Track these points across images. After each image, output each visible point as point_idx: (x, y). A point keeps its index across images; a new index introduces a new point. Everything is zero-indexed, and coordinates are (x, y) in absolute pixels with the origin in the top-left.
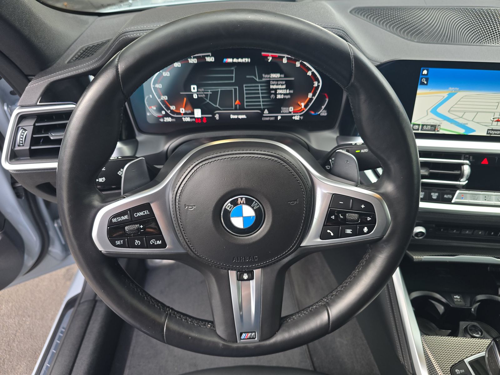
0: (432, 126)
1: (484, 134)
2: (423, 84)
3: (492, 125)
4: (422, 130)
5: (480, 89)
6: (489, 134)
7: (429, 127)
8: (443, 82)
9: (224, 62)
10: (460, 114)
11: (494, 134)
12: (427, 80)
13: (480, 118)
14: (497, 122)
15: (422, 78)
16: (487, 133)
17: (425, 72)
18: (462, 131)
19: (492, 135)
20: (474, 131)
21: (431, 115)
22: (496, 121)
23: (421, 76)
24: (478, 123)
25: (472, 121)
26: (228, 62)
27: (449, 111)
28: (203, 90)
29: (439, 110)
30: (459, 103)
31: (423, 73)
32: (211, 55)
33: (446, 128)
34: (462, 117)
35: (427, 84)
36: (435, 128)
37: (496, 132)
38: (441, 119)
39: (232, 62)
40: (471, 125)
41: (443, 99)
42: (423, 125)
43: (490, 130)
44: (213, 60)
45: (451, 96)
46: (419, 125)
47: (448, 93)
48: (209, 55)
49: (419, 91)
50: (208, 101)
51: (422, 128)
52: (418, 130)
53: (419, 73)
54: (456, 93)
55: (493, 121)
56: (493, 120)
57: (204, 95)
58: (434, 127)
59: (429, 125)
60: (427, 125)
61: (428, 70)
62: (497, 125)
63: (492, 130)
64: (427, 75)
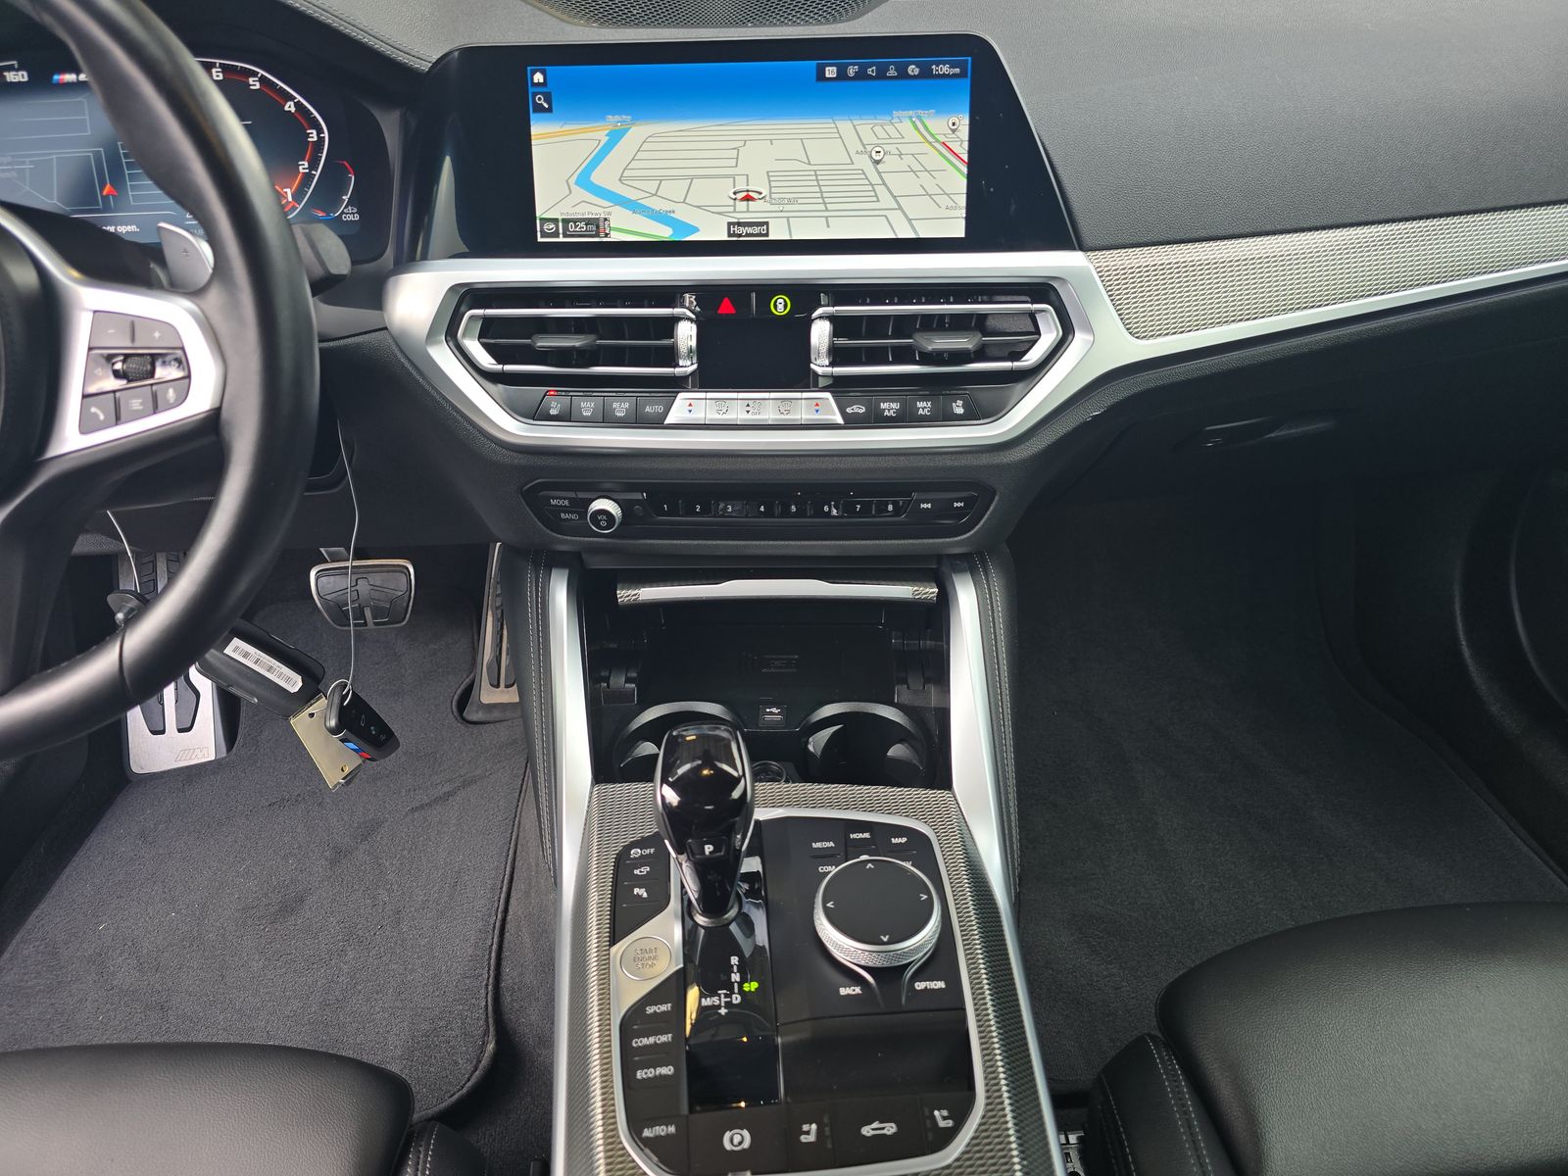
0: (588, 222)
1: (722, 235)
2: (539, 109)
3: (735, 211)
4: (565, 236)
5: (683, 117)
6: (734, 235)
7: (582, 224)
8: (590, 103)
9: (54, 82)
10: (652, 186)
11: (747, 235)
12: (548, 99)
13: (702, 192)
14: (745, 203)
15: (535, 94)
16: (730, 235)
17: (538, 78)
18: (664, 233)
19: (741, 239)
20: (696, 230)
21: (580, 194)
22: (743, 199)
23: (531, 90)
24: (698, 207)
25: (684, 202)
26: (65, 81)
27: (620, 180)
28: (9, 159)
29: (596, 177)
30: (640, 155)
31: (536, 81)
32: (16, 66)
33: (624, 227)
34: (655, 195)
35: (550, 110)
36: (598, 227)
37: (750, 230)
38: (606, 203)
39: (75, 80)
40: (683, 214)
41: (599, 147)
42: (566, 221)
43: (734, 224)
44: (26, 79)
45: (615, 137)
46: (555, 221)
47: (607, 131)
48: (13, 65)
49: (536, 129)
50: (28, 188)
51: (565, 229)
52: (556, 234)
53: (524, 81)
54: (626, 131)
55: (735, 199)
56: (734, 197)
57: (14, 174)
58: (595, 225)
59: (581, 220)
60: (575, 221)
61: (544, 73)
62: (748, 211)
63: (739, 224)
64: (544, 84)
